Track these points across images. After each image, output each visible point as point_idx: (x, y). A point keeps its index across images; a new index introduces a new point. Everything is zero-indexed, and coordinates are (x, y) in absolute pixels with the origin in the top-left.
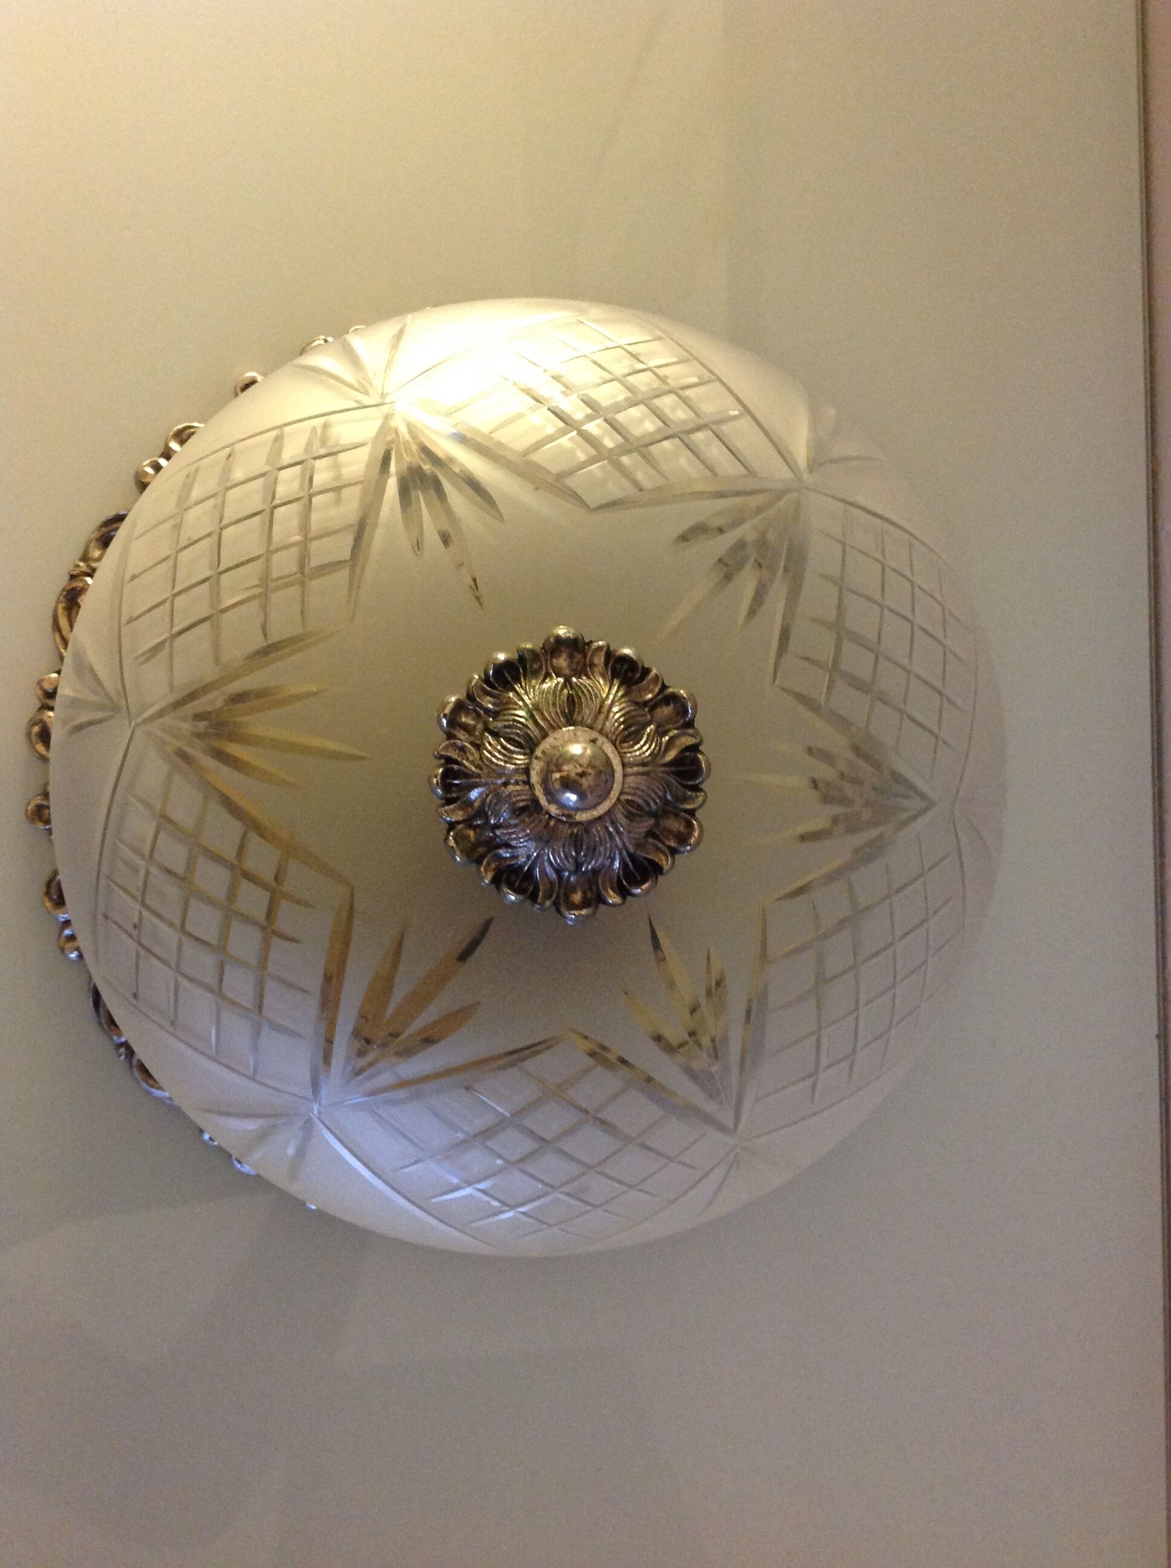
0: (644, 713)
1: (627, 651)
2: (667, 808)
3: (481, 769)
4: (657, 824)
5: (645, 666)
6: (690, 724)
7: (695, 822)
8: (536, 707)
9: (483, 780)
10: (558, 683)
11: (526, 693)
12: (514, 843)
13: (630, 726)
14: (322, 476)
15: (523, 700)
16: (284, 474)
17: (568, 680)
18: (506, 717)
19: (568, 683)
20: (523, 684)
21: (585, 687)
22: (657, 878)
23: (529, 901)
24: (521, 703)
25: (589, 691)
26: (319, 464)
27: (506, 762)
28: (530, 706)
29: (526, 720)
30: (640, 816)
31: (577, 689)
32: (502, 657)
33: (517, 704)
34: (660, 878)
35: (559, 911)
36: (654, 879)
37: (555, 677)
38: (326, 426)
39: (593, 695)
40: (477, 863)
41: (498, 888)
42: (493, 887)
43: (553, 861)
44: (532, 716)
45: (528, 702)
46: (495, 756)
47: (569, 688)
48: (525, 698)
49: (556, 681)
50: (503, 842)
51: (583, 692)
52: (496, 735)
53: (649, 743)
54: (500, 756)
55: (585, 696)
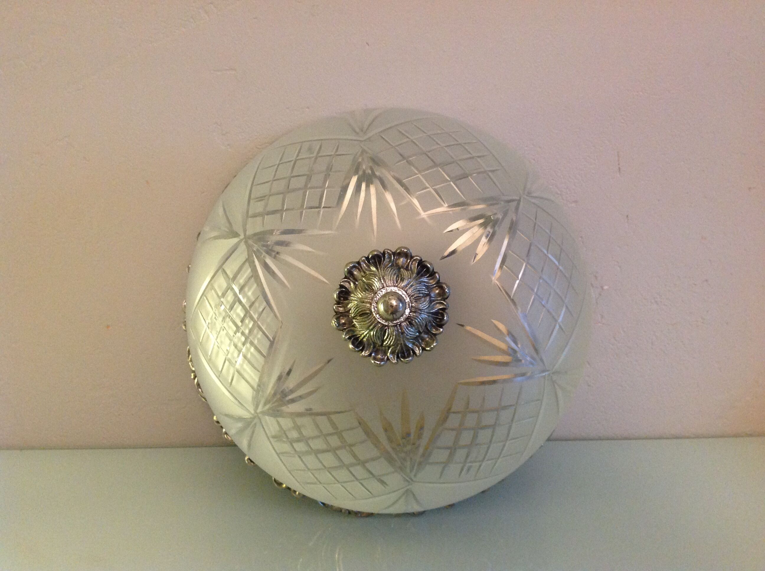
0: (359, 284)
1: (335, 296)
2: (395, 265)
3: (398, 344)
4: (402, 267)
5: (339, 287)
6: (358, 263)
7: (398, 251)
8: (368, 328)
9: (402, 342)
10: (356, 322)
11: (363, 333)
12: (425, 324)
13: (366, 289)
14: (294, 434)
15: (366, 334)
16: (298, 449)
17: (354, 318)
18: (375, 340)
19: (355, 318)
20: (360, 335)
21: (355, 310)
22: (424, 261)
23: (446, 311)
24: (368, 335)
25: (356, 309)
26: (290, 436)
27: (393, 335)
28: (368, 331)
29: (374, 331)
30: (401, 275)
31: (356, 314)
32: (351, 346)
33: (368, 336)
34: (423, 260)
35: (447, 298)
36: (424, 262)
37: (353, 323)
38: (274, 437)
39: (357, 306)
40: (436, 335)
41: (443, 325)
42: (444, 327)
43: (428, 306)
44: (372, 329)
45: (366, 332)
46: (392, 340)
47: (357, 317)
48: (365, 334)
49: (355, 323)
50: (425, 328)
51: (357, 311)
52: (383, 341)
53: (371, 279)
54: (391, 338)
55: (358, 310)
